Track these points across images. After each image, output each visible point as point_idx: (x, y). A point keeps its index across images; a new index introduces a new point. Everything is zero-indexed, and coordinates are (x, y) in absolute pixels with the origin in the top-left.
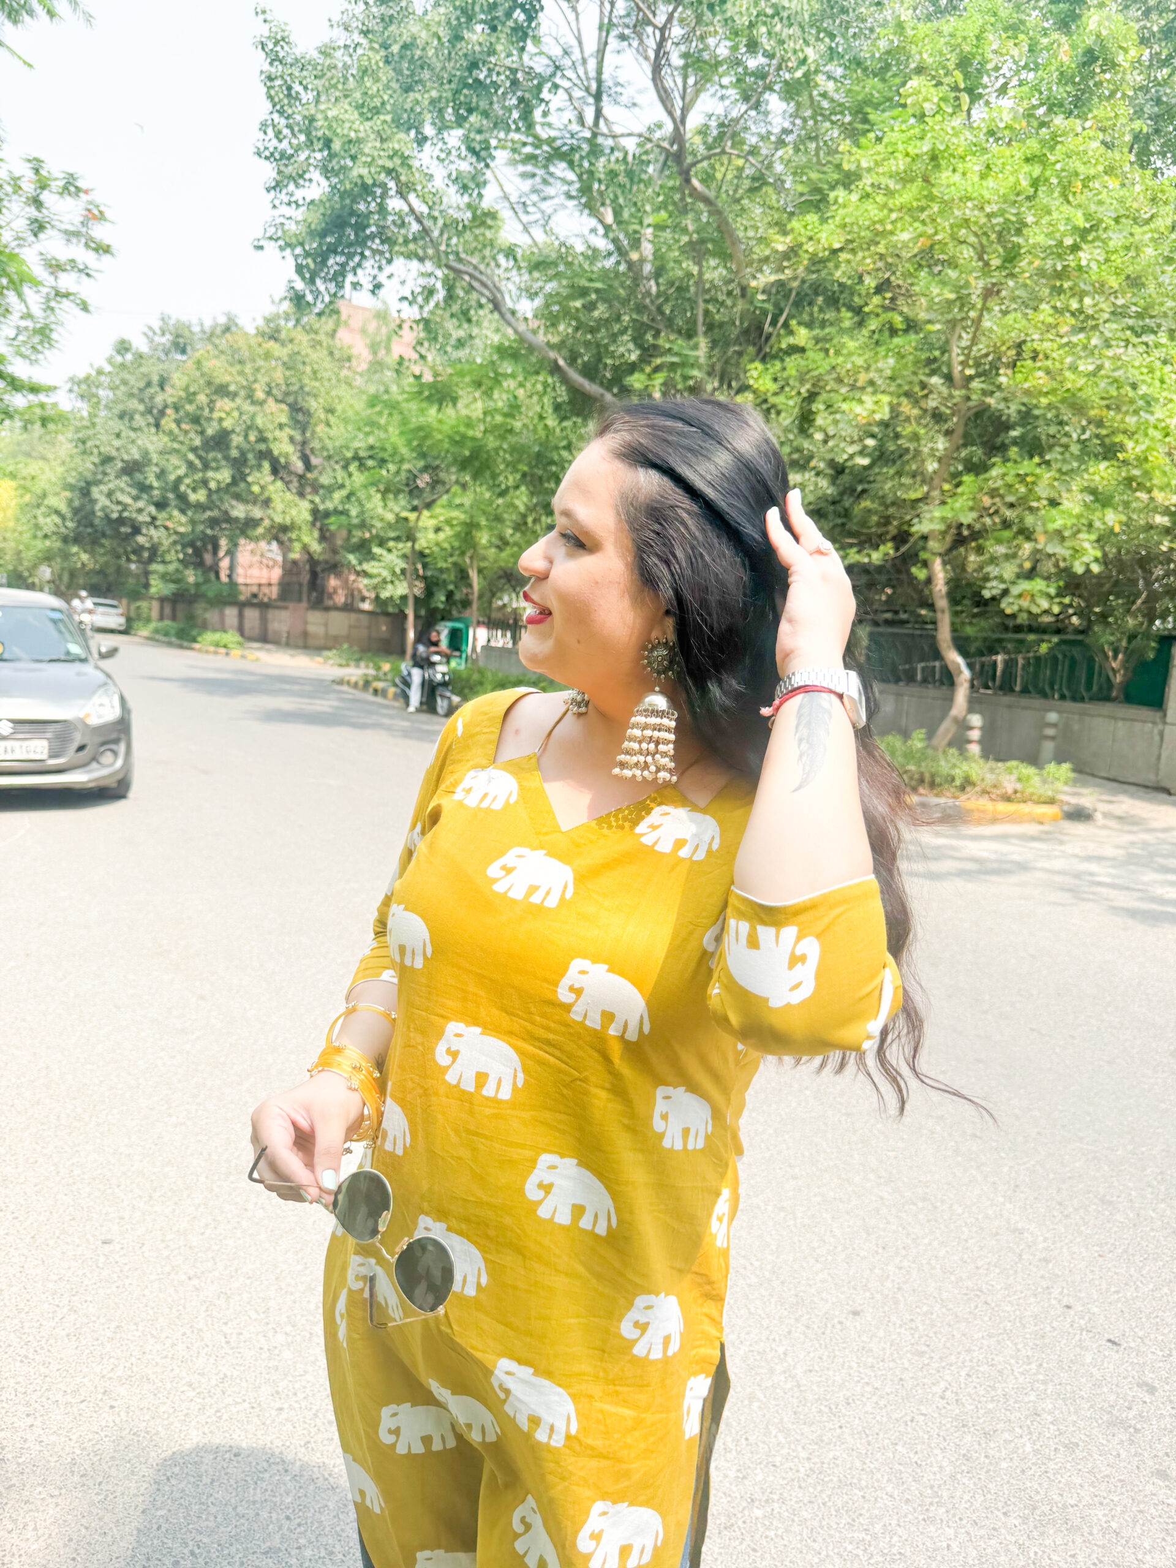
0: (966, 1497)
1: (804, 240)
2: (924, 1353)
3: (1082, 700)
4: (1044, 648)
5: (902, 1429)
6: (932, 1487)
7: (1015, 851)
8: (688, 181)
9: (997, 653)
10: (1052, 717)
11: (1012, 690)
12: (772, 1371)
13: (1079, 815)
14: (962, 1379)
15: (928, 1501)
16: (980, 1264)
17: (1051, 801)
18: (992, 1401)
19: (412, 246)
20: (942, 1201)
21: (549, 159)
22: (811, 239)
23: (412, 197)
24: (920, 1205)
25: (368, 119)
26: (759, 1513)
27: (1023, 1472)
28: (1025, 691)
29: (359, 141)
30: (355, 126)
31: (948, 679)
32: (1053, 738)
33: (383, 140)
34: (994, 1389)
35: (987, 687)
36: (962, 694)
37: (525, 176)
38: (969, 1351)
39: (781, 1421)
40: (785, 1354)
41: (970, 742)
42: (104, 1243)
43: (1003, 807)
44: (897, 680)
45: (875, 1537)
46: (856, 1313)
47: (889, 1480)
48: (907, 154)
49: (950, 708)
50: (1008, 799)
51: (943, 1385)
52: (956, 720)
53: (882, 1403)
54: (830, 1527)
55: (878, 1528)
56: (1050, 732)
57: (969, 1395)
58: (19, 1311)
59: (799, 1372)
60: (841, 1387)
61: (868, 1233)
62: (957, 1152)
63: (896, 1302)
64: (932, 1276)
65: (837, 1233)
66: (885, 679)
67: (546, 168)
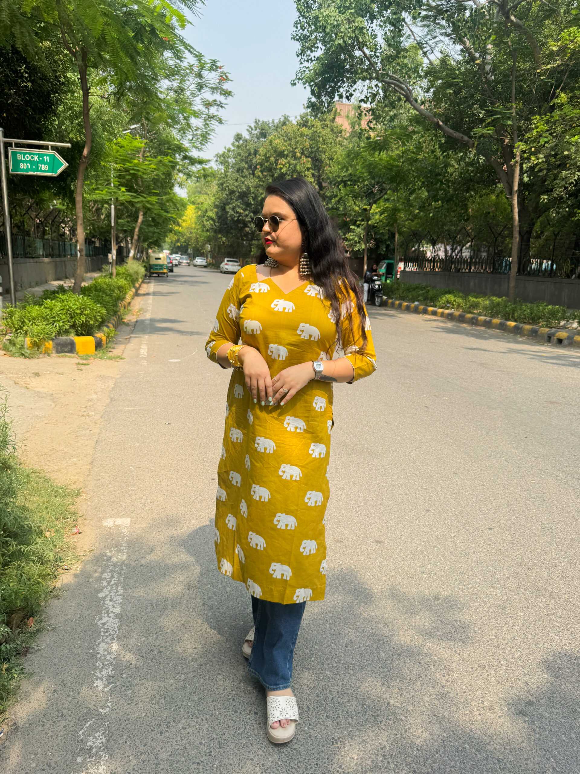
0: (511, 584)
1: (568, 42)
5: (493, 562)
6: (498, 579)
8: (508, 18)
12: (446, 541)
14: (527, 552)
15: (494, 582)
19: (364, 74)
22: (572, 41)
23: (365, 49)
25: (343, 13)
26: (425, 576)
27: (539, 580)
29: (338, 25)
30: (337, 18)
33: (350, 23)
34: (540, 557)
37: (424, 26)
38: (535, 545)
39: (444, 554)
45: (468, 588)
47: (481, 575)
51: (518, 553)
55: (470, 586)
57: (528, 557)
59: (458, 542)
60: (473, 548)
61: (508, 506)
62: (566, 484)
63: (510, 527)
64: (531, 522)
65: (494, 504)
67: (434, 21)
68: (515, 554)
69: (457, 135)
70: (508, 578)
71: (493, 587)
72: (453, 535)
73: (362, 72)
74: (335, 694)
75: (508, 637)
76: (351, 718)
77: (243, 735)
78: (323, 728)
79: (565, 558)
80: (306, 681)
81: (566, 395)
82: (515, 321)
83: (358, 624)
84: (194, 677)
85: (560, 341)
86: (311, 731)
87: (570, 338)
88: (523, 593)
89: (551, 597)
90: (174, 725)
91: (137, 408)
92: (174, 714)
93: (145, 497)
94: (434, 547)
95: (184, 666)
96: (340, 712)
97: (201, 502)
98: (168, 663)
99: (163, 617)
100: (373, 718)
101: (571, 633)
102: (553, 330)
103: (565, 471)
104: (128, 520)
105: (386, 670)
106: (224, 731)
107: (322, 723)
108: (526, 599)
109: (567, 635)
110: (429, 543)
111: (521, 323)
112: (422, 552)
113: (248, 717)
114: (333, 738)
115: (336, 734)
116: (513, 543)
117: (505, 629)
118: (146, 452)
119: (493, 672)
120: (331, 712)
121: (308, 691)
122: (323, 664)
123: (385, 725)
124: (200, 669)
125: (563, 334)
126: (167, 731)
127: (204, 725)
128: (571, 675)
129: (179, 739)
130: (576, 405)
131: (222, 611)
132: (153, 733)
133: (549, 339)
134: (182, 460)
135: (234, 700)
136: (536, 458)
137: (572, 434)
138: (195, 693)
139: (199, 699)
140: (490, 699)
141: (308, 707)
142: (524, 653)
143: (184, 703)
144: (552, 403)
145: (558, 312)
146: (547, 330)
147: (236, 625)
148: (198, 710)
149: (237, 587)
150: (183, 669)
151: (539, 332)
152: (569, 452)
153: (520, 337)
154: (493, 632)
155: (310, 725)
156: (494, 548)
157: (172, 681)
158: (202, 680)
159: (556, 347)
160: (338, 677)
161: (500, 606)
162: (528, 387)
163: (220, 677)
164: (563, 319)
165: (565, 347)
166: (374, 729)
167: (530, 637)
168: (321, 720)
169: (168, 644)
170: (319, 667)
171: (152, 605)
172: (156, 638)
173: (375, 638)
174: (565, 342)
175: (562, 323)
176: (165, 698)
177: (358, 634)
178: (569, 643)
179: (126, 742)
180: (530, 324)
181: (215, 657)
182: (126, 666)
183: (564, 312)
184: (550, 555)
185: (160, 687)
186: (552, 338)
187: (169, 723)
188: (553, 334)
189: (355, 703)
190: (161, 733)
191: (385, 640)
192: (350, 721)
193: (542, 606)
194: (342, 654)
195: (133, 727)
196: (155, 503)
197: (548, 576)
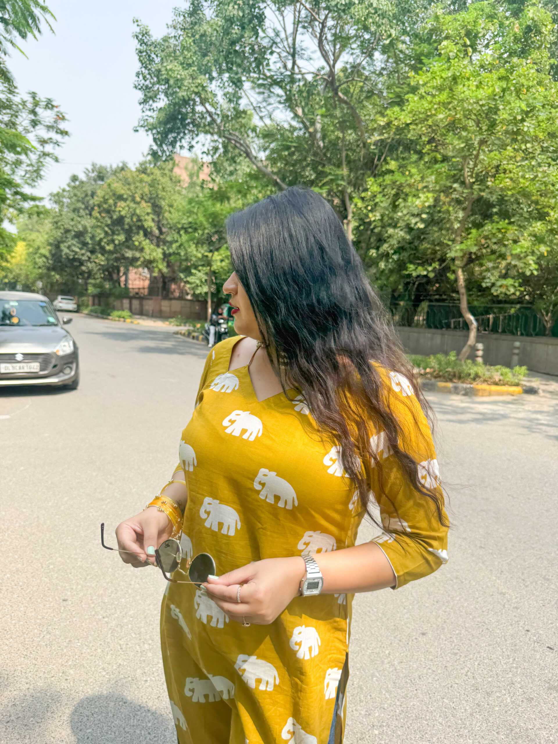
0: (478, 725)
2: (457, 653)
3: (531, 335)
4: (513, 311)
5: (446, 691)
6: (461, 719)
7: (501, 409)
8: (336, 94)
9: (490, 314)
10: (517, 344)
11: (497, 332)
12: (383, 663)
13: (531, 391)
14: (476, 666)
15: (459, 726)
16: (484, 609)
17: (517, 385)
18: (491, 677)
19: (207, 128)
20: (466, 579)
21: (271, 85)
22: (396, 119)
23: (207, 105)
24: (455, 581)
25: (186, 69)
26: (377, 732)
27: (506, 712)
28: (504, 331)
29: (182, 80)
30: (180, 73)
31: (466, 326)
32: (518, 354)
33: (193, 79)
34: (491, 671)
35: (485, 330)
36: (473, 334)
37: (260, 93)
38: (479, 652)
39: (387, 687)
40: (389, 654)
41: (477, 357)
42: (64, 600)
43: (494, 388)
44: (442, 327)
46: (423, 634)
47: (440, 716)
48: (442, 77)
49: (467, 341)
50: (496, 384)
51: (466, 669)
52: (470, 346)
53: (436, 678)
54: (411, 739)
56: (516, 351)
57: (479, 674)
58: (24, 633)
59: (396, 663)
60: (417, 670)
61: (429, 595)
62: (472, 555)
64: (460, 616)
65: (414, 594)
66: (436, 327)
67: (269, 89)
68: (463, 671)
70: (471, 714)
72: (387, 652)
73: (205, 126)
94: (373, 675)
110: (364, 670)
112: (361, 689)
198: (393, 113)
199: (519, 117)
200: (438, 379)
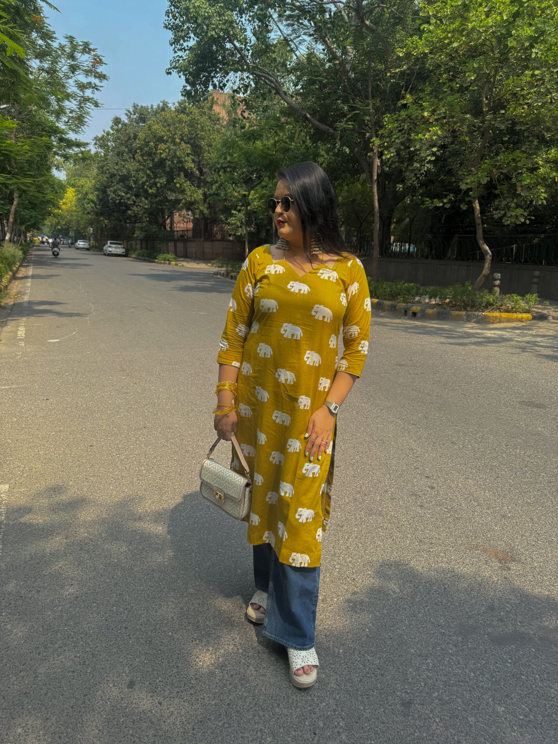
1: (412, 49)
3: (552, 265)
4: (536, 240)
7: (506, 334)
8: (363, 22)
9: (513, 245)
10: (537, 273)
11: (520, 262)
13: (542, 318)
17: (528, 312)
19: (236, 66)
21: (299, 18)
22: (415, 48)
23: (236, 42)
25: (213, 6)
28: (526, 261)
29: (209, 17)
30: (207, 10)
31: (482, 258)
32: (537, 283)
33: (220, 16)
35: (508, 261)
36: (487, 265)
37: (288, 25)
41: (495, 286)
43: (504, 315)
44: (468, 259)
48: (452, 6)
49: (482, 270)
50: (507, 311)
52: (484, 276)
56: (536, 280)
61: (354, 448)
63: (354, 465)
65: (343, 448)
66: (462, 259)
67: (298, 21)
69: (323, 127)
71: (334, 511)
73: (233, 64)
74: (196, 605)
75: (343, 547)
76: (209, 621)
77: (114, 646)
78: (185, 631)
79: (395, 485)
80: (172, 599)
81: (413, 359)
82: (378, 298)
83: (220, 550)
84: (70, 607)
85: (414, 314)
86: (174, 635)
87: (423, 311)
88: (358, 514)
89: (380, 514)
90: (52, 646)
91: (14, 386)
92: (51, 638)
93: (23, 466)
95: (61, 600)
96: (200, 618)
97: (79, 466)
98: (45, 600)
99: (41, 563)
100: (227, 619)
101: (393, 540)
102: (410, 305)
103: (403, 419)
104: (7, 486)
105: (241, 582)
106: (97, 645)
107: (184, 628)
108: (361, 518)
109: (390, 541)
111: (382, 299)
113: (119, 631)
114: (193, 638)
115: (196, 635)
116: (354, 477)
117: (341, 541)
118: (23, 426)
119: (328, 575)
120: (192, 619)
121: (173, 606)
122: (187, 584)
123: (237, 623)
124: (76, 600)
125: (416, 308)
126: (45, 651)
127: (79, 642)
128: (389, 569)
129: (56, 656)
130: (420, 366)
131: (97, 553)
132: (32, 655)
133: (406, 313)
134: (60, 431)
135: (107, 620)
136: (381, 410)
137: (413, 390)
138: (71, 619)
139: (74, 623)
140: (324, 594)
141: (172, 618)
142: (355, 558)
143: (61, 628)
144: (400, 365)
145: (413, 288)
146: (404, 305)
147: (110, 562)
148: (74, 632)
149: (112, 533)
150: (60, 602)
151: (397, 307)
152: (409, 403)
153: (382, 312)
154: (332, 545)
155: (174, 630)
156: (339, 481)
157: (50, 613)
158: (78, 609)
159: (411, 319)
160: (200, 592)
161: (339, 525)
162: (383, 353)
163: (95, 605)
164: (417, 294)
165: (419, 319)
166: (227, 626)
167: (360, 545)
168: (183, 626)
169: (46, 584)
170: (184, 587)
171: (31, 555)
172: (35, 581)
173: (233, 559)
174: (419, 315)
175: (417, 299)
176: (43, 626)
177: (219, 558)
178: (390, 547)
179: (6, 665)
180: (390, 300)
181: (90, 590)
182: (5, 606)
183: (418, 289)
184: (384, 484)
185: (38, 619)
186: (408, 311)
187: (46, 645)
188: (409, 309)
189: (213, 610)
190: (39, 654)
191: (243, 560)
192: (208, 624)
193: (372, 522)
194: (205, 576)
195: (13, 652)
196: (34, 469)
197: (379, 499)
198: (412, 43)
199: (527, 44)
200: (454, 308)
